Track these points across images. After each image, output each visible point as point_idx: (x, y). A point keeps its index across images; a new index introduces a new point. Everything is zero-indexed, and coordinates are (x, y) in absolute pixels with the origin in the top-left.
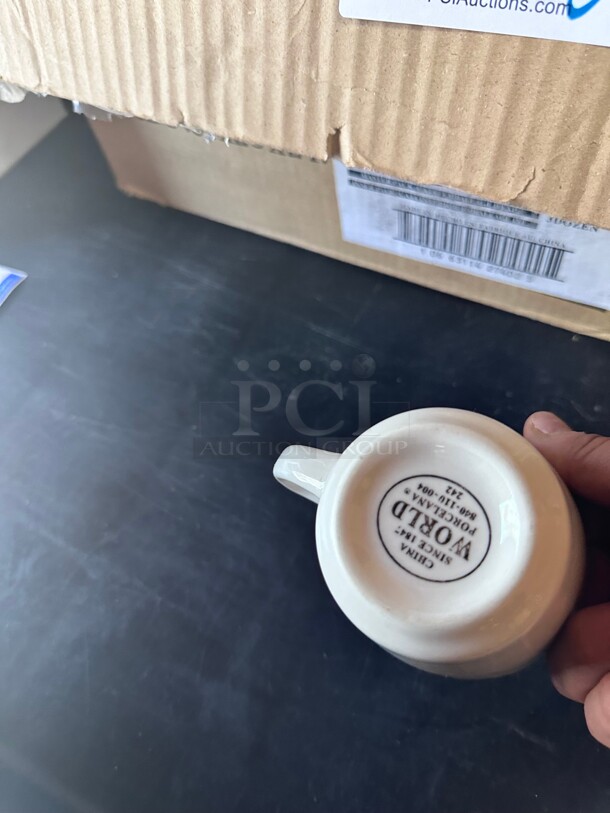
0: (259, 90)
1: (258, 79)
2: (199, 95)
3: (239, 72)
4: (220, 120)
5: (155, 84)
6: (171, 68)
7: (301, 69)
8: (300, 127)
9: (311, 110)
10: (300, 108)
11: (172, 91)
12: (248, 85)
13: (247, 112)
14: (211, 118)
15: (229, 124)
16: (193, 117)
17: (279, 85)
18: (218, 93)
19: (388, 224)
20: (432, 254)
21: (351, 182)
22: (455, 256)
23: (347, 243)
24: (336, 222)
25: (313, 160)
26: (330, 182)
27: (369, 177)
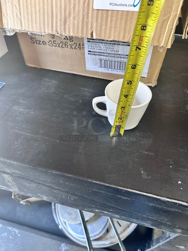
0: (76, 25)
1: (76, 22)
2: (63, 27)
3: (72, 22)
4: (67, 32)
5: (52, 25)
6: (56, 22)
7: (85, 20)
8: (85, 32)
9: (87, 28)
10: (85, 28)
11: (56, 27)
12: (74, 24)
13: (73, 29)
14: (65, 32)
15: (69, 33)
16: (61, 32)
17: (81, 23)
18: (67, 26)
19: (97, 63)
20: (107, 70)
21: (89, 54)
22: (112, 70)
23: (87, 70)
24: (85, 65)
25: (80, 49)
26: (84, 54)
27: (93, 52)
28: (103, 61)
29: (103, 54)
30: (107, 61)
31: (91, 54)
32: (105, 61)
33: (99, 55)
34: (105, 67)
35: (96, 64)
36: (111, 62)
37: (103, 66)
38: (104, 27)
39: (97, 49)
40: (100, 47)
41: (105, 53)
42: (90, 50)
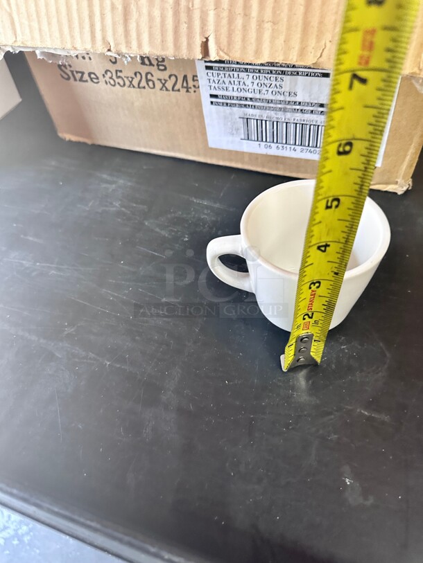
0: (158, 20)
2: (120, 29)
3: (145, 11)
4: (134, 44)
5: (92, 26)
8: (184, 41)
9: (190, 28)
10: (184, 28)
11: (103, 29)
12: (151, 18)
13: (151, 35)
14: (128, 43)
15: (140, 46)
16: (117, 45)
17: (170, 14)
18: (132, 26)
19: (237, 129)
20: (266, 147)
21: (212, 103)
22: (280, 145)
23: (211, 149)
24: (204, 134)
25: (187, 91)
26: (199, 105)
27: (223, 97)
28: (253, 123)
29: (251, 103)
30: (264, 122)
31: (218, 104)
32: (260, 121)
33: (240, 106)
34: (260, 139)
35: (233, 131)
36: (275, 123)
37: (254, 137)
38: (239, 22)
39: (235, 89)
40: (241, 83)
41: (256, 99)
42: (214, 92)
